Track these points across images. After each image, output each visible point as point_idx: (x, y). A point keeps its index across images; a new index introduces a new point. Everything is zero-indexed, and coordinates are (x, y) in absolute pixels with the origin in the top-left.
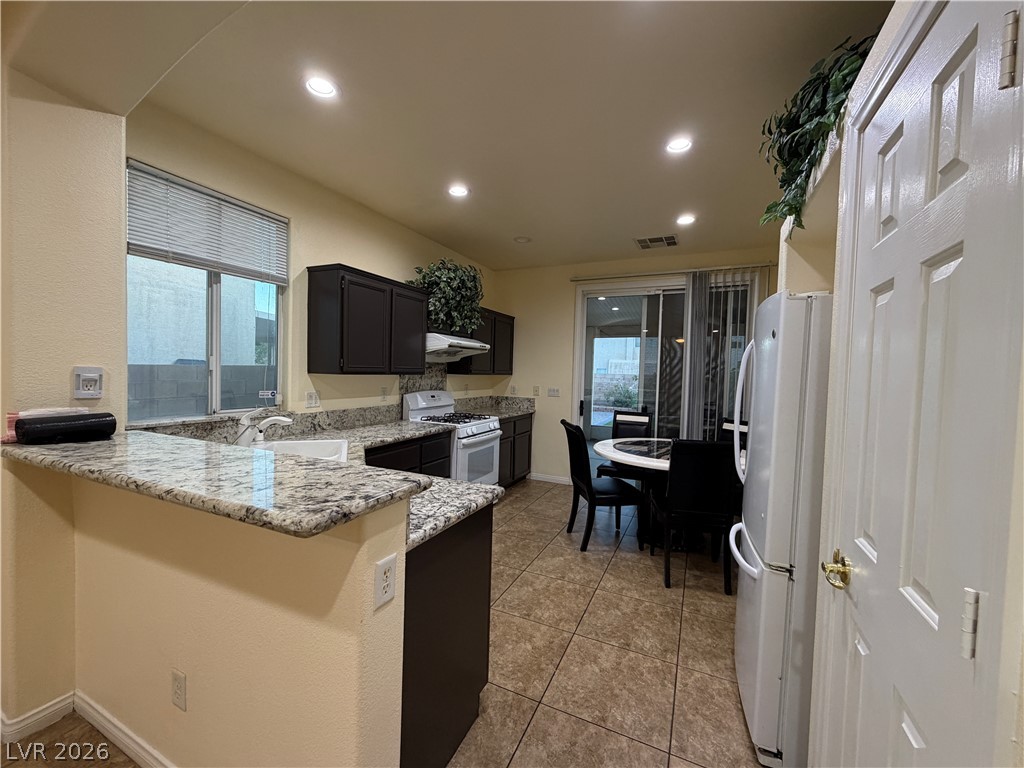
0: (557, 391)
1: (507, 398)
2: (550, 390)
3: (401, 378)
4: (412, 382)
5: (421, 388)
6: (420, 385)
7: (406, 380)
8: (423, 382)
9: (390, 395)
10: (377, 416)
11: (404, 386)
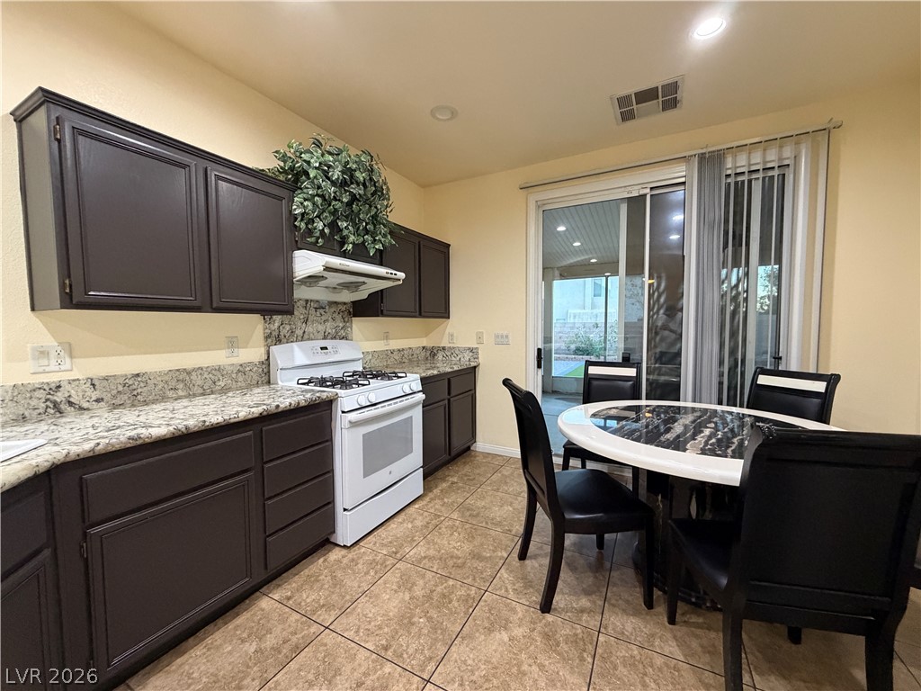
0: (507, 337)
1: (444, 348)
2: (497, 336)
3: (266, 322)
4: (288, 327)
5: (306, 336)
6: (304, 332)
7: (277, 325)
8: (309, 329)
9: (246, 347)
10: (219, 380)
11: (274, 333)
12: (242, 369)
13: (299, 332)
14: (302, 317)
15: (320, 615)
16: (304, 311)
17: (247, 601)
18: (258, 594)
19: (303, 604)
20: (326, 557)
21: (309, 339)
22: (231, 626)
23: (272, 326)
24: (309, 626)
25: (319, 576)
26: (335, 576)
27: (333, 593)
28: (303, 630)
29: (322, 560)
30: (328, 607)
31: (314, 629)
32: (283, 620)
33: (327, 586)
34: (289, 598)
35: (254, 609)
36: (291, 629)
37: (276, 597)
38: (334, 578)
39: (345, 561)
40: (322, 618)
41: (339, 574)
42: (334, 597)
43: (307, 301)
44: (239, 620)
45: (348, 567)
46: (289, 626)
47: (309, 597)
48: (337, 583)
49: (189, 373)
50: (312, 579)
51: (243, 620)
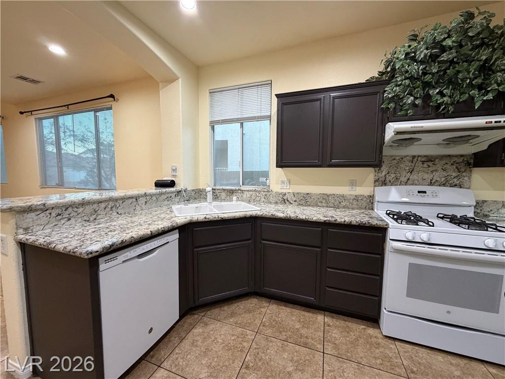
3: (375, 172)
4: (393, 176)
5: (410, 182)
6: (409, 179)
7: (384, 174)
8: (414, 176)
9: (360, 186)
10: (342, 202)
11: (381, 179)
12: (356, 198)
13: (404, 179)
14: (408, 168)
15: (328, 345)
16: (410, 164)
17: (317, 311)
18: (323, 312)
19: (330, 333)
20: (367, 328)
21: (413, 184)
22: (303, 313)
23: (379, 174)
24: (320, 343)
25: (351, 331)
26: (358, 340)
27: (346, 345)
28: (316, 341)
29: (364, 327)
30: (336, 347)
31: (320, 347)
32: (316, 330)
33: (348, 339)
34: (329, 326)
35: (315, 316)
36: (313, 336)
37: (326, 320)
38: (357, 340)
39: (373, 340)
40: (328, 347)
41: (361, 341)
42: (344, 347)
43: (414, 157)
44: (307, 314)
45: (371, 344)
46: (315, 334)
47: (335, 334)
48: (355, 343)
49: (328, 196)
50: (347, 330)
51: (308, 315)
